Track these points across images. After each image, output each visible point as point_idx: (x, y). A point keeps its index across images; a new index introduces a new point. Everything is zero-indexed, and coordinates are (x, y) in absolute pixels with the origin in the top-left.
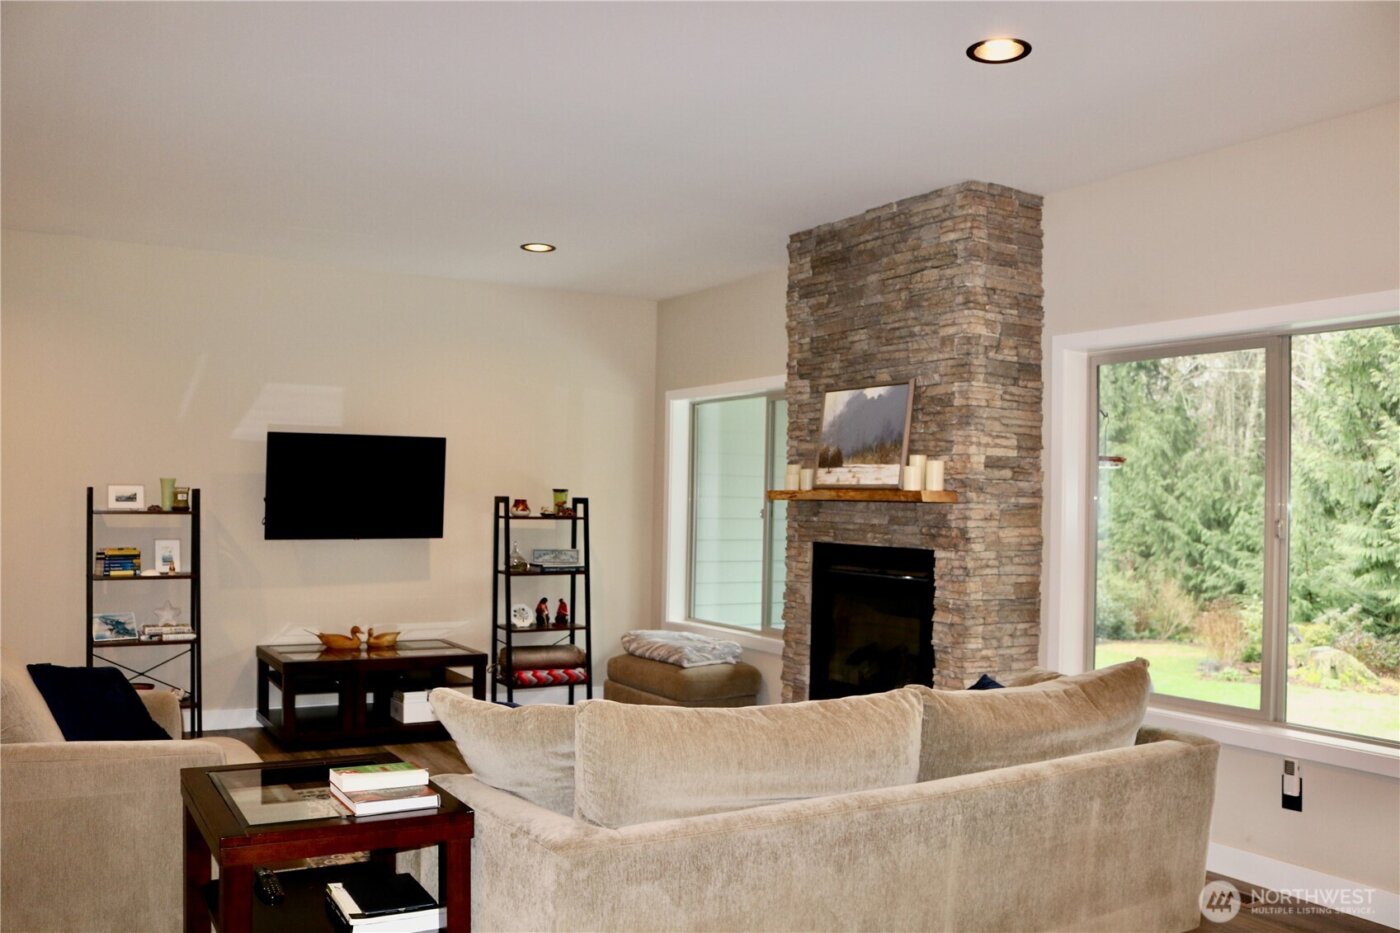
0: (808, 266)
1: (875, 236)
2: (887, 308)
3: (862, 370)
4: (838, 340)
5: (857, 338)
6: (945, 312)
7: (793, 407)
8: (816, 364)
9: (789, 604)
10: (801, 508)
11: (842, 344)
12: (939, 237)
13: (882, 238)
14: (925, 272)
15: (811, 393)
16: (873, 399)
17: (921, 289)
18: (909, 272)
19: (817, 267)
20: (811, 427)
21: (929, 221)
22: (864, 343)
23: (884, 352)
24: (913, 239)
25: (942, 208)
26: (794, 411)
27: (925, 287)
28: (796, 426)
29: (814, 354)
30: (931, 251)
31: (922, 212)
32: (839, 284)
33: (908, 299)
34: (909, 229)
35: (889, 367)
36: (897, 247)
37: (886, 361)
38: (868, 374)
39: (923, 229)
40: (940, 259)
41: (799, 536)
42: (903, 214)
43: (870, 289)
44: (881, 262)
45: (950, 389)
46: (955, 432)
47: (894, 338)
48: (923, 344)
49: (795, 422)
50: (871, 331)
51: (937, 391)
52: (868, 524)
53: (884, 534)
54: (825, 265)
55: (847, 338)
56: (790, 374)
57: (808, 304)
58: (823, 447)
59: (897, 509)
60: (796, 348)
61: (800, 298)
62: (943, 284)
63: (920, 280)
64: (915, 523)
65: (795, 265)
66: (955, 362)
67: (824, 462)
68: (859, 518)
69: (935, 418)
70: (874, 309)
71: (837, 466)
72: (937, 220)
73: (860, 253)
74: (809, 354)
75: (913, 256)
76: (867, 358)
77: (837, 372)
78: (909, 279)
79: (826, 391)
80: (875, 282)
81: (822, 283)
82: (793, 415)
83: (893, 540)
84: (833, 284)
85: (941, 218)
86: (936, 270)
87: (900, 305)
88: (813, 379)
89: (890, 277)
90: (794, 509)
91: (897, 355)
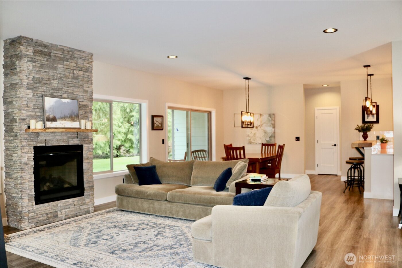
0: (31, 51)
1: (61, 54)
2: (66, 77)
3: (57, 93)
4: (47, 81)
5: (54, 82)
6: (86, 84)
7: (24, 99)
8: (36, 86)
9: (25, 169)
10: (30, 135)
11: (48, 82)
12: (84, 63)
13: (64, 55)
14: (80, 71)
15: (33, 96)
16: (65, 102)
17: (78, 75)
18: (74, 69)
19: (36, 53)
20: (35, 107)
21: (81, 58)
22: (57, 84)
23: (65, 89)
24: (75, 61)
25: (85, 56)
26: (25, 101)
27: (79, 75)
28: (27, 106)
29: (35, 82)
30: (82, 66)
31: (79, 54)
32: (47, 62)
33: (73, 76)
34: (74, 57)
35: (67, 94)
36: (70, 60)
37: (66, 92)
38: (59, 94)
39: (79, 59)
40: (84, 69)
41: (28, 144)
42: (72, 52)
43: (60, 69)
44: (63, 62)
45: (87, 103)
46: (89, 115)
47: (69, 86)
48: (79, 90)
49: (26, 104)
50: (60, 82)
51: (83, 103)
52: (61, 139)
53: (66, 142)
54: (39, 53)
55: (50, 81)
56: (23, 87)
57: (32, 64)
58: (47, 115)
59: (71, 134)
60: (25, 78)
61: (28, 61)
62: (86, 76)
63: (78, 73)
64: (77, 138)
65: (24, 48)
66: (88, 97)
67: (49, 120)
68: (57, 137)
69: (84, 110)
70: (62, 76)
71: (54, 121)
72: (83, 59)
73: (55, 56)
74: (32, 82)
75: (76, 65)
76: (59, 89)
77: (45, 91)
78: (74, 71)
79: (44, 96)
80: (61, 68)
81: (40, 60)
82: (24, 102)
83: (70, 143)
84: (44, 62)
85: (85, 59)
86: (83, 72)
87: (70, 77)
88: (34, 91)
89: (67, 68)
90: (25, 135)
91: (70, 91)
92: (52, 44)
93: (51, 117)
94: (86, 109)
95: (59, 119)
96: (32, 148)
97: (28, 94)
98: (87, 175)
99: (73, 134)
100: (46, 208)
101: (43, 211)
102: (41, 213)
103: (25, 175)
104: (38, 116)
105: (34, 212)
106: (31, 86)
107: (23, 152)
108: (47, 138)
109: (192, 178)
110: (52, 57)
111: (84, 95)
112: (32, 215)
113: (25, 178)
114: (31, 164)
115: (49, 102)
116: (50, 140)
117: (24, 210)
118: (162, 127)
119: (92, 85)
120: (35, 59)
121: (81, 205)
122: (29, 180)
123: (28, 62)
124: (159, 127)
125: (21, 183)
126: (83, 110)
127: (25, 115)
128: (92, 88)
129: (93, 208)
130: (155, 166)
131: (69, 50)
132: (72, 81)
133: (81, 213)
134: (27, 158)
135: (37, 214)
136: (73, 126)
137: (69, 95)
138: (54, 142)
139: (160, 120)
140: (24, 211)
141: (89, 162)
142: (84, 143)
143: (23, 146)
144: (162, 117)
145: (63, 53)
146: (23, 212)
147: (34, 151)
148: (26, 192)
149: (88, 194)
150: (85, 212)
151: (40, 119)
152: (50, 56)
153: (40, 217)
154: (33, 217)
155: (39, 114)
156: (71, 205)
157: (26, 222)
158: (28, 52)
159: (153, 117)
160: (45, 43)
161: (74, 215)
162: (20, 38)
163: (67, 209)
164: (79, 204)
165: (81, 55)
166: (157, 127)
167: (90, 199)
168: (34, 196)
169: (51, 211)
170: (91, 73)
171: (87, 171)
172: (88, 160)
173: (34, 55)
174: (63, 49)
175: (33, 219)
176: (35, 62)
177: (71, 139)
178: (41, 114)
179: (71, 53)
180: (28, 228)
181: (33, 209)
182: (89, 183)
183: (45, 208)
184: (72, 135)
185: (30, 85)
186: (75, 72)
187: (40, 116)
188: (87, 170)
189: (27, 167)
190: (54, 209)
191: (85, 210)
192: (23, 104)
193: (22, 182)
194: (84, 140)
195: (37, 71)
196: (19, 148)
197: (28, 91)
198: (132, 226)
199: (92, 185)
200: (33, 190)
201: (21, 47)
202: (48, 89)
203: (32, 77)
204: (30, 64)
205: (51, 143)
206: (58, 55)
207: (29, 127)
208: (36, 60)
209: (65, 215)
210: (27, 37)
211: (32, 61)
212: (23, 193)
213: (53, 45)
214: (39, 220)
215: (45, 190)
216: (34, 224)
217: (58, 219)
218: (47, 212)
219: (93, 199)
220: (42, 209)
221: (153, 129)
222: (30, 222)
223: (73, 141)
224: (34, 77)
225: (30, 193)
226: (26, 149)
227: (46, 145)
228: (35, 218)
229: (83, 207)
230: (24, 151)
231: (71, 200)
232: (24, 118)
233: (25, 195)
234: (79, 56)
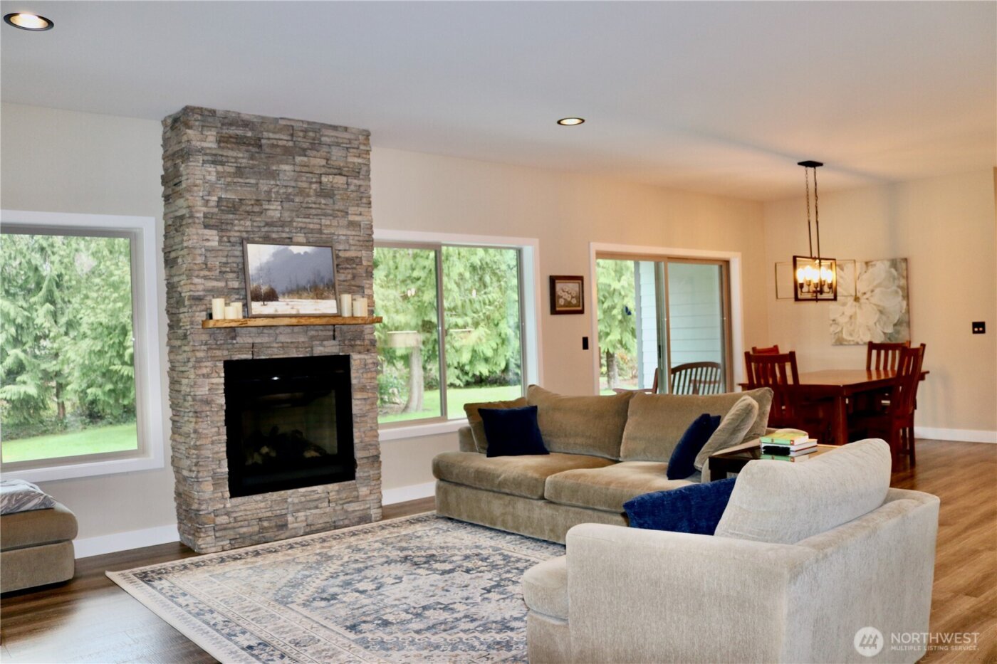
0: (212, 139)
1: (289, 138)
2: (302, 192)
3: (278, 232)
4: (252, 205)
5: (271, 207)
6: (353, 206)
7: (198, 252)
8: (227, 219)
9: (203, 414)
10: (214, 333)
11: (257, 209)
12: (346, 157)
13: (295, 142)
14: (336, 176)
15: (220, 241)
16: (299, 254)
17: (332, 187)
18: (321, 172)
19: (224, 142)
20: (224, 269)
21: (338, 144)
22: (277, 212)
23: (299, 222)
24: (323, 152)
25: (349, 139)
26: (201, 255)
27: (335, 185)
28: (204, 267)
29: (223, 210)
30: (342, 165)
31: (332, 136)
32: (251, 162)
33: (318, 190)
34: (320, 144)
35: (305, 234)
36: (309, 152)
37: (301, 228)
38: (284, 235)
39: (333, 147)
40: (348, 171)
41: (211, 356)
42: (316, 132)
43: (285, 175)
44: (294, 158)
45: (359, 254)
46: (365, 281)
47: (310, 215)
48: (335, 223)
49: (202, 263)
50: (286, 205)
51: (348, 254)
52: (292, 343)
53: (306, 348)
54: (233, 143)
55: (261, 205)
56: (194, 223)
57: (214, 169)
58: (253, 285)
59: (317, 330)
60: (200, 202)
61: (204, 162)
62: (352, 188)
63: (331, 180)
64: (334, 339)
65: (196, 132)
66: (361, 239)
67: (257, 297)
68: (282, 338)
69: (350, 271)
70: (290, 190)
71: (272, 300)
72: (344, 145)
73: (273, 146)
74: (216, 210)
75: (327, 163)
76: (283, 224)
77: (249, 229)
78: (320, 177)
79: (245, 242)
80: (288, 171)
81: (233, 157)
82: (199, 258)
83: (314, 352)
84: (244, 161)
85: (348, 146)
86: (345, 178)
87: (312, 192)
88: (222, 230)
89: (303, 170)
90: (203, 335)
91: (311, 226)
92: (263, 118)
93: (262, 290)
94: (355, 268)
95: (284, 294)
96: (221, 365)
97: (208, 240)
98: (362, 430)
99: (322, 330)
100: (256, 506)
101: (248, 513)
102: (245, 517)
103: (205, 426)
104: (234, 289)
105: (228, 514)
106: (214, 221)
107: (199, 375)
108: (258, 340)
109: (623, 441)
110: (264, 147)
111: (349, 233)
112: (224, 522)
113: (205, 434)
114: (218, 402)
115: (259, 255)
116: (265, 345)
117: (203, 507)
118: (579, 306)
119: (370, 207)
120: (222, 156)
121: (346, 501)
122: (214, 438)
123: (205, 165)
124: (570, 307)
125: (196, 445)
126: (347, 271)
127: (201, 287)
128: (371, 216)
129: (380, 511)
130: (536, 407)
131: (305, 128)
132: (318, 202)
133: (347, 522)
134: (207, 388)
135: (235, 518)
136: (319, 310)
137: (310, 235)
138: (274, 349)
139: (573, 287)
140: (203, 510)
141: (365, 397)
142: (353, 352)
143: (199, 361)
144: (580, 279)
145: (292, 135)
146: (201, 513)
147: (225, 372)
148: (207, 466)
149: (366, 474)
150: (356, 519)
151: (237, 297)
152: (260, 146)
153: (242, 527)
154: (225, 526)
155: (236, 284)
156: (320, 501)
157: (209, 536)
158: (205, 141)
159: (553, 280)
160: (247, 117)
161: (328, 525)
162: (187, 110)
163: (309, 509)
164: (341, 499)
165: (337, 137)
166: (564, 306)
167: (369, 488)
168: (227, 476)
169: (269, 514)
170: (368, 178)
171: (363, 419)
172: (363, 391)
173: (219, 147)
174: (293, 126)
175: (225, 529)
176: (222, 164)
177: (318, 343)
178: (240, 284)
179: (311, 134)
180: (214, 549)
181: (224, 507)
182: (368, 450)
183: (254, 506)
184: (320, 333)
185: (212, 218)
186: (324, 179)
187: (238, 289)
188: (360, 417)
189: (208, 408)
190: (277, 508)
191: (357, 513)
192: (195, 264)
193: (198, 443)
194: (353, 342)
195: (228, 184)
196: (190, 364)
197: (207, 232)
198: (444, 562)
199: (375, 453)
200: (225, 463)
201: (189, 131)
202: (255, 224)
203: (215, 198)
204: (210, 169)
205: (266, 352)
206: (280, 143)
207: (210, 316)
208: (224, 159)
209: (304, 524)
210: (202, 108)
211: (214, 163)
212: (201, 469)
213: (264, 120)
214: (239, 534)
215: (255, 464)
216: (228, 542)
217: (288, 534)
218: (260, 515)
219: (380, 488)
220: (247, 508)
221: (554, 310)
222: (220, 537)
223: (324, 346)
224: (220, 198)
225: (218, 470)
226: (206, 367)
227: (255, 358)
228: (230, 529)
229: (351, 507)
230: (200, 372)
231: (319, 489)
232: (199, 296)
233: (205, 474)
234: (332, 139)
